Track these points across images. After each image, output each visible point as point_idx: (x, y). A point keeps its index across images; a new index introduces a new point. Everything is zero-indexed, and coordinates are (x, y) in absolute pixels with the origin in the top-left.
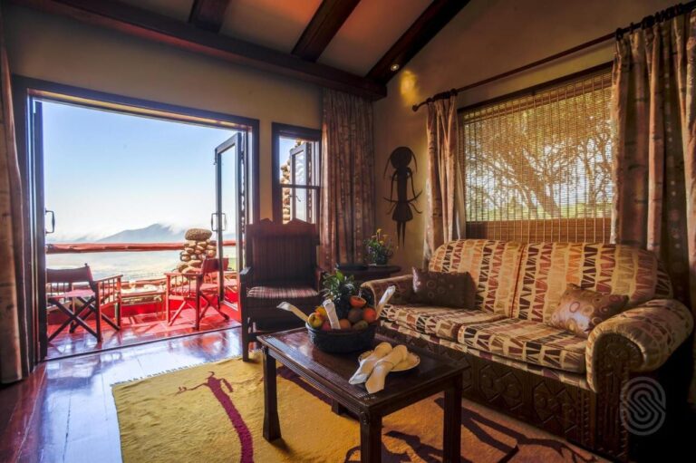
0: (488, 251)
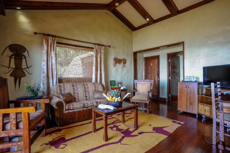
0: (73, 86)
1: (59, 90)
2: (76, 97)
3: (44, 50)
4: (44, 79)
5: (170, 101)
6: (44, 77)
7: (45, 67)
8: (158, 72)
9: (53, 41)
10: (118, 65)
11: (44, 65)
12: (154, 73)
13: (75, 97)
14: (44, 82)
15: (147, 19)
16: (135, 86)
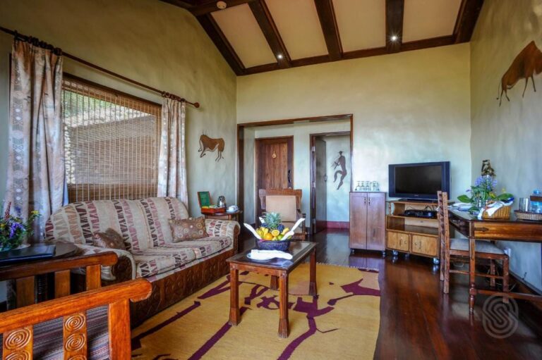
0: (119, 208)
1: (80, 224)
2: (130, 240)
3: (17, 88)
4: (19, 190)
5: (315, 232)
6: (18, 182)
7: (24, 149)
8: (289, 172)
9: (51, 66)
10: (208, 152)
11: (21, 141)
12: (280, 173)
13: (126, 241)
14: (18, 198)
15: (278, 54)
16: (262, 203)
